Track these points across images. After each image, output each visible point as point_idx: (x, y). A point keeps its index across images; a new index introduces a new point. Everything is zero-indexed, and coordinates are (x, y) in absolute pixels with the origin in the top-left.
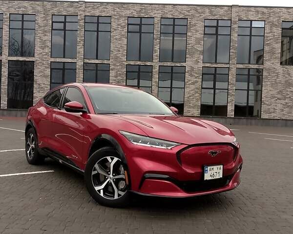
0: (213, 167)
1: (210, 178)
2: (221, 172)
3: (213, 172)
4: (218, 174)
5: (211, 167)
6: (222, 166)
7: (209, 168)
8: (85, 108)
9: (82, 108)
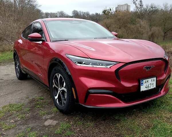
0: (147, 80)
1: (146, 89)
2: (155, 83)
3: (147, 84)
4: (152, 85)
5: (146, 80)
6: (155, 78)
7: (144, 81)
8: (44, 38)
9: (41, 38)
